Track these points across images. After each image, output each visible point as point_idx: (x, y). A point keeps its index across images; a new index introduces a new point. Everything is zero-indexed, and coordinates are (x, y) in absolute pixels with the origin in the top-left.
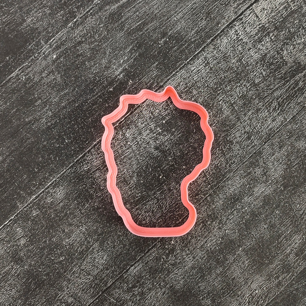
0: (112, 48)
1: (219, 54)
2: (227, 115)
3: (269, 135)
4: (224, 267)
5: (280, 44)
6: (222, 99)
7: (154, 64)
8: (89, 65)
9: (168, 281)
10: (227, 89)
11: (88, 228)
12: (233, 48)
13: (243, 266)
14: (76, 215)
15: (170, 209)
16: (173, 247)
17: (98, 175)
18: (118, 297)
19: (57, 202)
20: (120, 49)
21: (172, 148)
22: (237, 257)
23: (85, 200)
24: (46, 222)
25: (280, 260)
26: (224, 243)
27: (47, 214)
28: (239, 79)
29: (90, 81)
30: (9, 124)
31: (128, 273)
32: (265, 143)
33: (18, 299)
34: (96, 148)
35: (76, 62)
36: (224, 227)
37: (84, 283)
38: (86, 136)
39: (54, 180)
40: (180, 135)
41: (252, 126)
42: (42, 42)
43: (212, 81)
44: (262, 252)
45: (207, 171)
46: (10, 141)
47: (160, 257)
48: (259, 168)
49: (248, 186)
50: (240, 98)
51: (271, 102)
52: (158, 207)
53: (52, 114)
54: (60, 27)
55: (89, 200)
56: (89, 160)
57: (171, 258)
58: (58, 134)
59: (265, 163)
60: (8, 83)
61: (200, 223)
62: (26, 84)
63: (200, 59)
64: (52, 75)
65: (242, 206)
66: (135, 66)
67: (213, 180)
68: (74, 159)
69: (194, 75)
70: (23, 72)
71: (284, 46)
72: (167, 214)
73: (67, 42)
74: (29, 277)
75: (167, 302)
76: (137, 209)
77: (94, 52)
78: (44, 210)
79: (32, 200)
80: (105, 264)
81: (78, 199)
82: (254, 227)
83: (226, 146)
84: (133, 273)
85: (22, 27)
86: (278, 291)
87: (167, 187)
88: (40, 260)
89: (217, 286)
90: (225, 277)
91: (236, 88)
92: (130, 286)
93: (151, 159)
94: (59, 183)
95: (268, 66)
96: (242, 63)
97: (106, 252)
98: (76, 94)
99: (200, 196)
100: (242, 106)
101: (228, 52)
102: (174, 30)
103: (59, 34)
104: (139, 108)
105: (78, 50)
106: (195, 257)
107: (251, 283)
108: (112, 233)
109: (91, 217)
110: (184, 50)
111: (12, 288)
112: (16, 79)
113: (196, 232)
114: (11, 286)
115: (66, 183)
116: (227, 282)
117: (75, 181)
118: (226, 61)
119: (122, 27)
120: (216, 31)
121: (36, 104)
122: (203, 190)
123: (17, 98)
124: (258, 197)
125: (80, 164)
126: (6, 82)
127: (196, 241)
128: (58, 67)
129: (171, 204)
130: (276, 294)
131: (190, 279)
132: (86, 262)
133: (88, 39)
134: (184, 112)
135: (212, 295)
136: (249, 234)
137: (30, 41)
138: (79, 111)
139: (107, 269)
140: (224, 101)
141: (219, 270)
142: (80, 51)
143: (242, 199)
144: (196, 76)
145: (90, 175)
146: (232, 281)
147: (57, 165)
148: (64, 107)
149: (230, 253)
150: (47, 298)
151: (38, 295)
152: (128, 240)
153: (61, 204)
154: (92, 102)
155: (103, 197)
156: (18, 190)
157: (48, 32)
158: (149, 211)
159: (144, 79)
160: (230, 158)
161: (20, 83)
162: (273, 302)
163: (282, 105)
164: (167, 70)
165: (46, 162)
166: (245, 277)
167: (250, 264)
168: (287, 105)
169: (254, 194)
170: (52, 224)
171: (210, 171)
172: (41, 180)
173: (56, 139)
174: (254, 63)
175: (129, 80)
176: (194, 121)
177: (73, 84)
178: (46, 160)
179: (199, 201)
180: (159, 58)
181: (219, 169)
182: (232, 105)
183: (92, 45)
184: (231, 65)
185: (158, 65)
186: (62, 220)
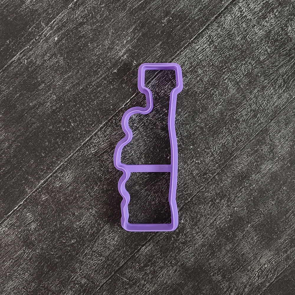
0: (115, 29)
1: (223, 32)
2: (233, 93)
3: (275, 112)
4: (233, 243)
5: (285, 21)
6: (227, 78)
7: (158, 43)
8: (92, 47)
9: (179, 259)
10: (232, 67)
11: (98, 211)
12: (237, 25)
13: (252, 242)
14: (85, 198)
15: (179, 189)
16: (182, 226)
17: (105, 157)
18: (131, 276)
19: (66, 186)
20: (123, 29)
21: (179, 128)
22: (246, 233)
23: (93, 183)
24: (56, 206)
25: (288, 234)
26: (233, 220)
27: (56, 198)
28: (244, 57)
29: (93, 63)
30: (13, 109)
31: (139, 253)
32: (272, 120)
33: (31, 282)
34: (103, 130)
35: (78, 44)
36: (233, 204)
37: (96, 264)
38: (92, 119)
39: (61, 164)
40: (186, 115)
41: (258, 103)
42: (43, 24)
43: (217, 59)
44: (271, 227)
45: (214, 151)
46: (15, 126)
47: (170, 236)
48: (266, 145)
49: (255, 164)
50: (246, 76)
51: (277, 79)
52: (167, 187)
53: (56, 97)
54: (60, 8)
55: (98, 183)
57: (181, 236)
58: (64, 118)
59: (271, 140)
60: (10, 67)
61: (209, 202)
62: (28, 67)
63: (204, 38)
64: (55, 58)
65: (250, 184)
66: (139, 46)
67: (220, 159)
68: (80, 142)
69: (199, 54)
70: (24, 56)
71: (288, 22)
73: (68, 24)
74: (41, 261)
75: (179, 280)
76: (146, 190)
77: (97, 33)
78: (53, 194)
79: (41, 185)
80: (116, 245)
81: (87, 182)
82: (262, 204)
83: (232, 125)
84: (145, 253)
85: (21, 9)
86: (287, 265)
88: (51, 243)
89: (228, 262)
90: (235, 253)
91: (241, 66)
92: (142, 265)
93: (158, 140)
94: (67, 167)
95: (272, 43)
96: (246, 40)
97: (117, 233)
98: (80, 76)
99: (209, 175)
100: (247, 84)
101: (232, 30)
102: (177, 9)
103: (59, 15)
105: (80, 31)
106: (205, 235)
107: (261, 258)
109: (101, 200)
110: (187, 29)
111: (25, 272)
112: (17, 63)
113: (205, 210)
114: (24, 270)
115: (73, 167)
116: (237, 258)
117: (83, 165)
118: (230, 39)
119: (123, 7)
120: (219, 9)
121: (40, 88)
122: (211, 169)
123: (20, 82)
124: (265, 174)
125: (88, 147)
126: (8, 66)
127: (205, 219)
128: (60, 50)
129: (180, 184)
130: (285, 267)
131: (200, 256)
132: (98, 244)
133: (89, 20)
134: (189, 91)
135: (222, 271)
136: (257, 211)
137: (30, 23)
138: (84, 94)
139: (119, 250)
140: (229, 79)
141: (229, 247)
142: (82, 33)
143: (249, 177)
144: (201, 54)
145: (98, 158)
146: (242, 257)
147: (64, 149)
148: (69, 91)
149: (239, 230)
150: (60, 280)
151: (51, 277)
152: (138, 221)
153: (70, 188)
154: (97, 84)
155: (112, 179)
156: (26, 175)
157: (48, 14)
158: (159, 192)
159: (148, 59)
160: (237, 136)
161: (22, 67)
162: (282, 275)
163: (287, 82)
164: (172, 49)
165: (53, 146)
166: (254, 252)
167: (259, 240)
168: (292, 82)
169: (262, 171)
170: (61, 208)
171: (217, 150)
172: (49, 165)
173: (62, 123)
174: (259, 40)
175: (133, 61)
176: (200, 100)
177: (76, 67)
178: (52, 144)
179: (207, 180)
180: (162, 38)
181: (226, 148)
182: (238, 83)
183: (94, 26)
184: (236, 42)
185: (162, 44)
186: (72, 203)
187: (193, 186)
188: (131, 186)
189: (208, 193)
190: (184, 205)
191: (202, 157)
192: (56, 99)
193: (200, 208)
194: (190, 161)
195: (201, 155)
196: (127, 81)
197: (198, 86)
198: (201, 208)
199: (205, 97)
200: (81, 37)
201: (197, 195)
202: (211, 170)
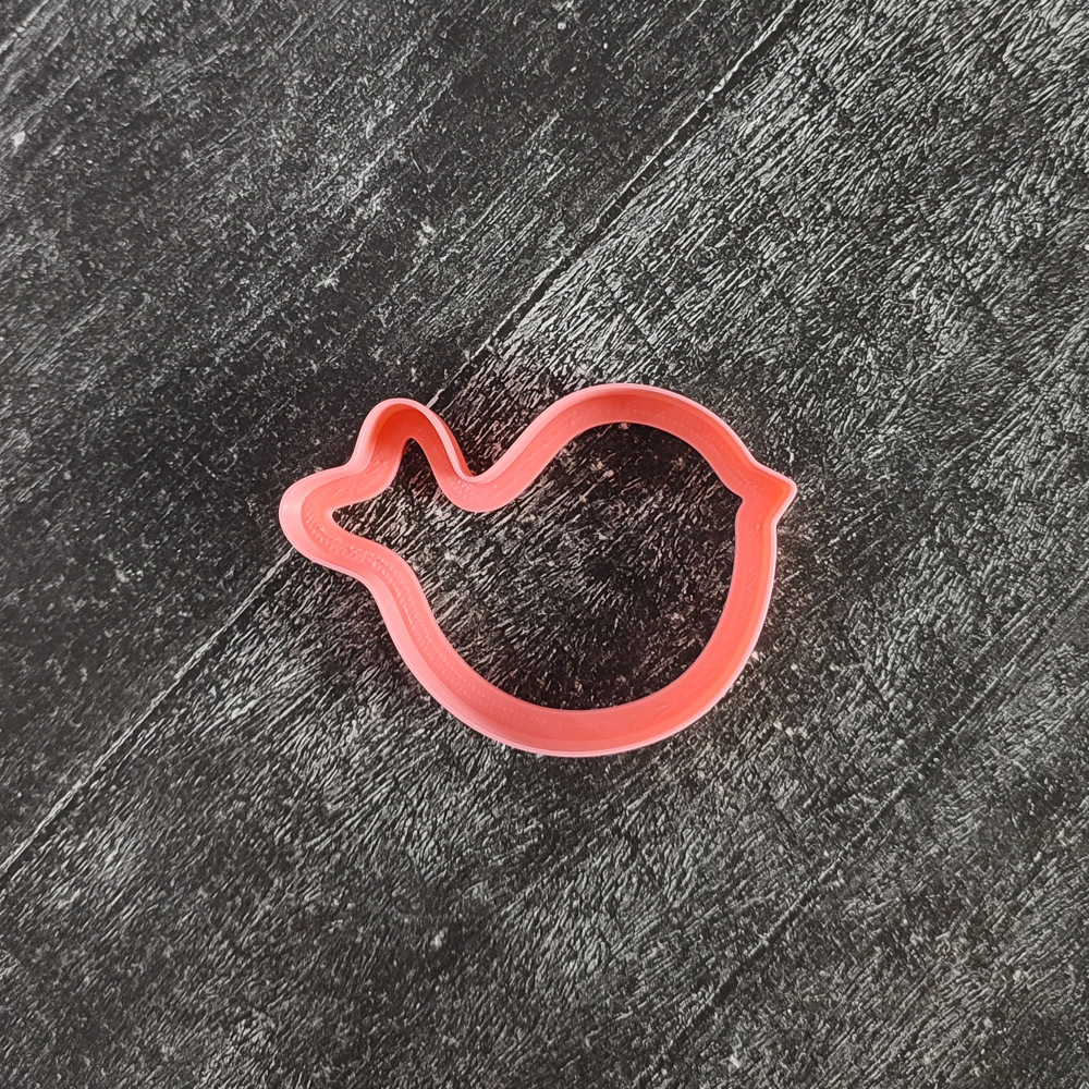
0: (314, 66)
1: (878, 39)
2: (956, 355)
6: (917, 275)
7: (539, 122)
8: (201, 163)
10: (939, 218)
11: (281, 1028)
14: (209, 964)
15: (705, 887)
17: (302, 739)
19: (105, 904)
20: (354, 63)
21: (681, 561)
23: (250, 880)
24: (56, 1014)
26: (1009, 1041)
27: (55, 974)
28: (996, 159)
29: (212, 246)
34: (280, 598)
35: (129, 155)
36: (1000, 953)
38: (222, 541)
39: (75, 787)
43: (855, 182)
45: (878, 670)
50: (1016, 257)
52: (640, 882)
53: (31, 439)
55: (271, 876)
56: (251, 667)
58: (76, 545)
61: (872, 944)
63: (779, 74)
64: (17, 236)
66: (442, 145)
67: (915, 709)
68: (169, 668)
69: (758, 160)
72: (690, 914)
73: (74, 59)
76: (528, 904)
77: (222, 94)
78: (38, 951)
81: (213, 879)
83: (966, 522)
87: (673, 770)
91: (985, 206)
93: (574, 629)
94: (105, 804)
96: (1003, 73)
98: (147, 321)
99: (857, 803)
100: (1027, 303)
101: (924, 24)
103: (30, 18)
104: (487, 367)
105: (135, 91)
108: (408, 1041)
109: (293, 968)
110: (690, 37)
113: (854, 992)
115: (139, 800)
117: (188, 786)
118: (918, 70)
122: (868, 766)
125: (206, 693)
127: (858, 1041)
128: (39, 193)
129: (706, 861)
133: (181, 29)
134: (722, 361)
138: (172, 412)
140: (930, 281)
142: (147, 97)
144: (770, 162)
145: (263, 745)
147: (85, 707)
148: (93, 401)
152: (499, 1073)
153: (128, 913)
154: (235, 355)
155: (344, 855)
158: (595, 909)
159: (495, 208)
160: (993, 581)
164: (614, 149)
165: (28, 696)
170: (86, 1023)
171: (894, 664)
172: (10, 796)
173: (67, 571)
174: (1067, 64)
175: (417, 222)
176: (783, 404)
177: (125, 273)
178: (25, 687)
179: (853, 825)
180: (563, 92)
181: (943, 648)
182: (976, 299)
183: (205, 58)
184: (950, 87)
185: (562, 125)
186: (140, 996)
187: (780, 865)
188: (445, 884)
189: (864, 900)
190: (740, 972)
191: (814, 704)
192: (33, 447)
193: (825, 985)
194: (754, 733)
195: (811, 695)
196: (393, 330)
197: (764, 331)
198: (829, 980)
199: (810, 385)
200: (141, 121)
201: (805, 915)
202: (871, 775)
